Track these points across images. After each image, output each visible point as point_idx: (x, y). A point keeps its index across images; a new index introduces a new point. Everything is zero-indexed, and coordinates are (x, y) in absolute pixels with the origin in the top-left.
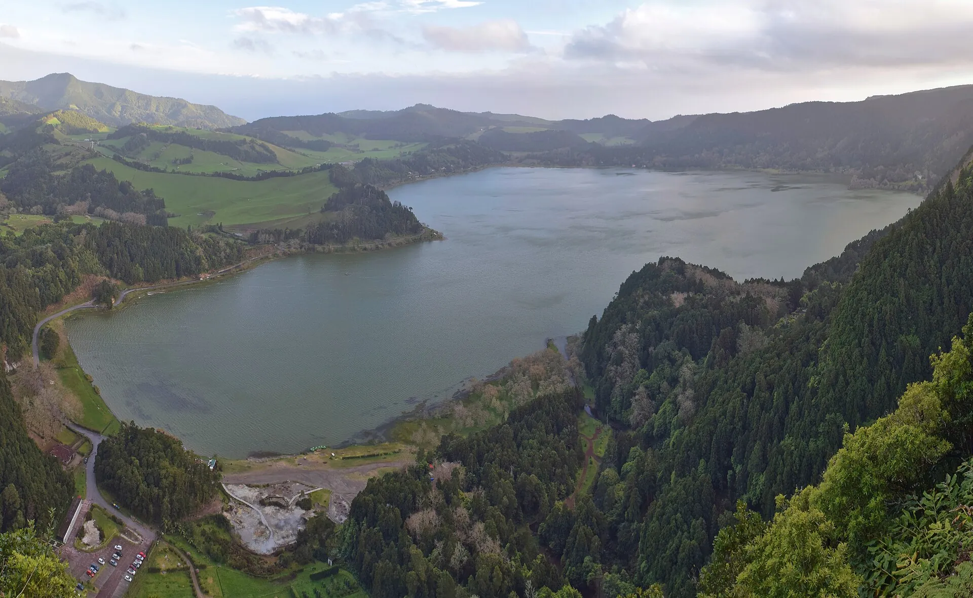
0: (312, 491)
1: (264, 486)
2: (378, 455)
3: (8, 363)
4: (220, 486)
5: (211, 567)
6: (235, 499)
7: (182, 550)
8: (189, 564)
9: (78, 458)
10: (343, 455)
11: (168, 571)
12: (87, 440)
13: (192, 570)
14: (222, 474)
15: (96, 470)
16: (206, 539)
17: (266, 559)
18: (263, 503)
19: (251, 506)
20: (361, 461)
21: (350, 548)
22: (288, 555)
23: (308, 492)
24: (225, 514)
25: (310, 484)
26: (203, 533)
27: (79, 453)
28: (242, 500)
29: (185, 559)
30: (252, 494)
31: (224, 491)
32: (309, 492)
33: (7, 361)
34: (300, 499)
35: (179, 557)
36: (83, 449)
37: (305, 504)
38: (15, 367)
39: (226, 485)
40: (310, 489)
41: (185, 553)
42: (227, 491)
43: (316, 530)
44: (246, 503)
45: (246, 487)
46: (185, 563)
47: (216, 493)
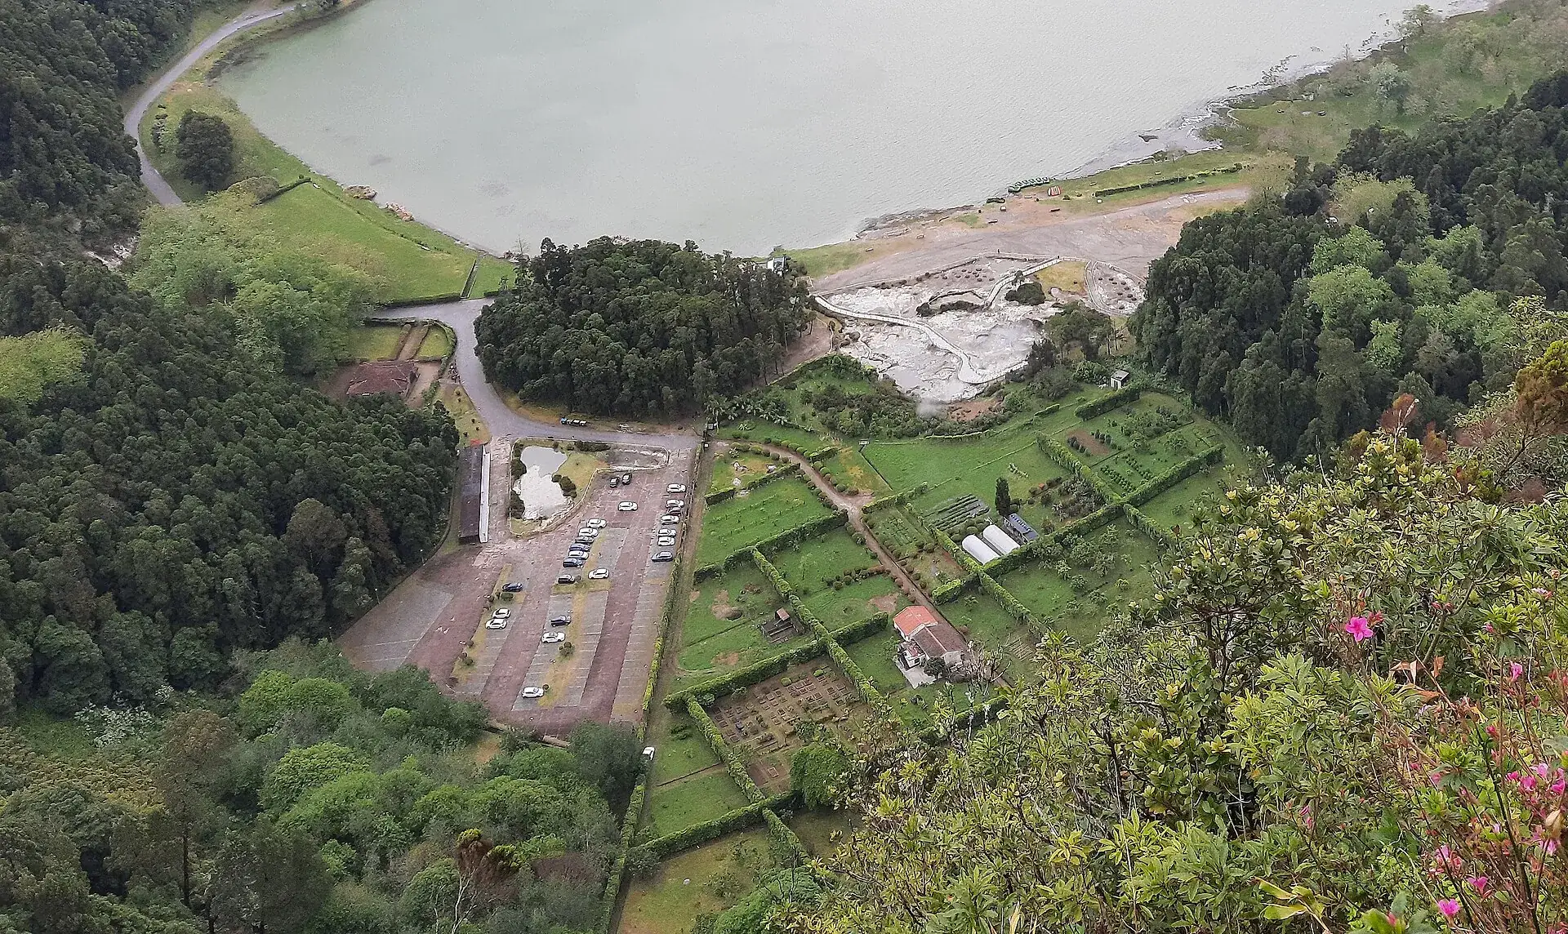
0: (1037, 269)
1: (919, 280)
2: (1182, 180)
3: (99, 253)
4: (813, 304)
5: (846, 450)
6: (857, 319)
7: (768, 442)
8: (794, 460)
9: (428, 374)
10: (1097, 187)
11: (753, 486)
12: (435, 326)
13: (806, 468)
14: (809, 279)
15: (491, 374)
16: (816, 406)
17: (966, 407)
18: (925, 311)
19: (901, 322)
20: (1146, 194)
21: (1160, 351)
22: (1013, 391)
23: (1029, 272)
24: (845, 351)
25: (1031, 256)
26: (807, 399)
27: (425, 361)
28: (874, 317)
29: (782, 455)
30: (897, 301)
31: (825, 313)
32: (1033, 270)
33: (92, 249)
34: (1015, 288)
35: (767, 455)
36: (429, 351)
37: (1027, 294)
38: (125, 254)
39: (826, 297)
40: (1032, 265)
41: (778, 445)
42: (832, 309)
43: (1069, 337)
44: (886, 319)
45: (876, 291)
46: (786, 461)
47: (812, 317)
